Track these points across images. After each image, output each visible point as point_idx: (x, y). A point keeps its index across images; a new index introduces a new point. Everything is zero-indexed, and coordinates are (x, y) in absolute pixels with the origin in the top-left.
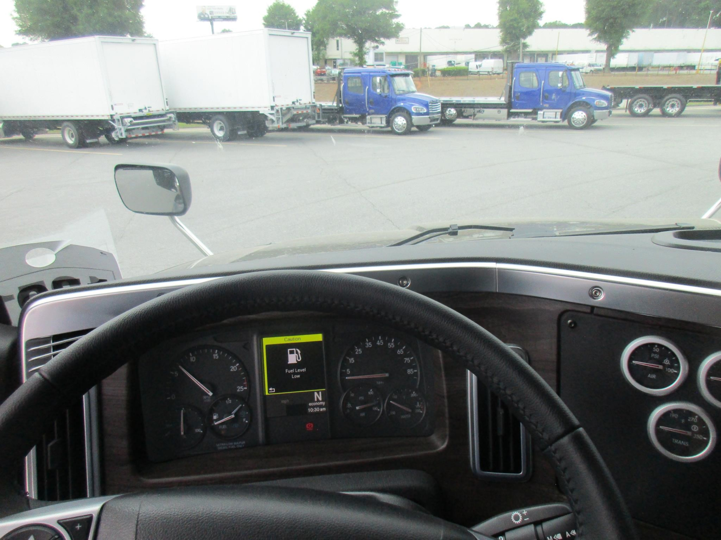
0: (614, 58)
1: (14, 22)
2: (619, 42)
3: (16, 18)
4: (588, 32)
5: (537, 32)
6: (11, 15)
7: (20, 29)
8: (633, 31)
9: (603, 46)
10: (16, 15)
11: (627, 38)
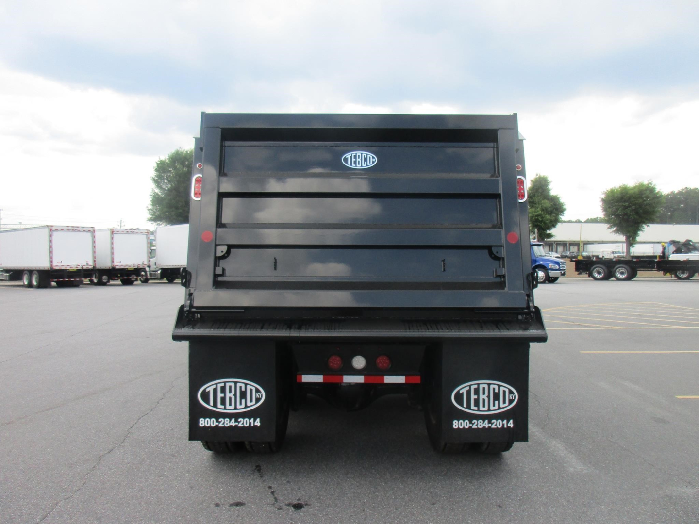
0: (633, 247)
1: (148, 211)
2: (635, 234)
3: (151, 209)
4: (607, 226)
5: (559, 225)
6: (147, 207)
7: (151, 216)
8: (648, 226)
9: (622, 238)
10: (150, 207)
11: (642, 231)
